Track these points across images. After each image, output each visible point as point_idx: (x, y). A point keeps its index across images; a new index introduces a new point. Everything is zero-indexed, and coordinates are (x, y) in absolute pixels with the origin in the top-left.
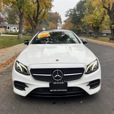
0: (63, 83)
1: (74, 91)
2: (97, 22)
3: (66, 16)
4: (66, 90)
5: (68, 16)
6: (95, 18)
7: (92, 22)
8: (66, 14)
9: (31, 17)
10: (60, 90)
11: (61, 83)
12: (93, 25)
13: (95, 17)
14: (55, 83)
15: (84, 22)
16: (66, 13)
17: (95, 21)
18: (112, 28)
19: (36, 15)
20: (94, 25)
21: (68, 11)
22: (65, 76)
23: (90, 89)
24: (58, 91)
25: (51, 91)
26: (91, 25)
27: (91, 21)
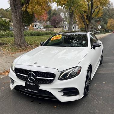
0: (34, 85)
1: (46, 94)
4: (37, 92)
9: (85, 16)
10: (33, 91)
11: (33, 84)
14: (28, 83)
19: (90, 13)
23: (62, 96)
24: (31, 91)
25: (26, 89)
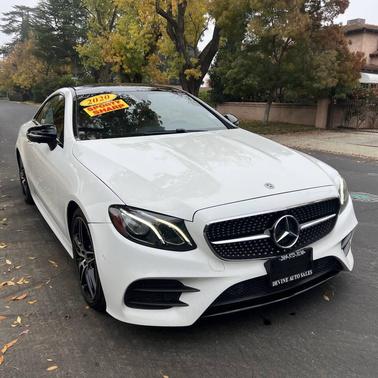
0: (303, 252)
2: (133, 58)
3: (8, 32)
4: (310, 272)
5: (14, 30)
6: (128, 47)
7: (118, 59)
8: (7, 22)
10: (297, 276)
12: (122, 69)
13: (127, 43)
14: (284, 258)
15: (87, 57)
16: (4, 19)
17: (128, 55)
18: (187, 78)
20: (124, 66)
21: (12, 13)
22: (304, 230)
24: (292, 279)
25: (275, 284)
26: (116, 68)
27: (115, 55)
